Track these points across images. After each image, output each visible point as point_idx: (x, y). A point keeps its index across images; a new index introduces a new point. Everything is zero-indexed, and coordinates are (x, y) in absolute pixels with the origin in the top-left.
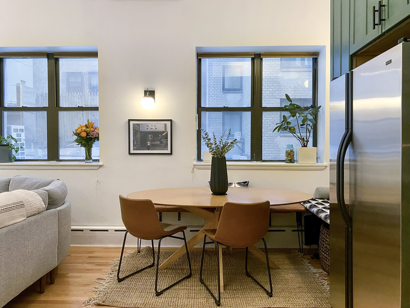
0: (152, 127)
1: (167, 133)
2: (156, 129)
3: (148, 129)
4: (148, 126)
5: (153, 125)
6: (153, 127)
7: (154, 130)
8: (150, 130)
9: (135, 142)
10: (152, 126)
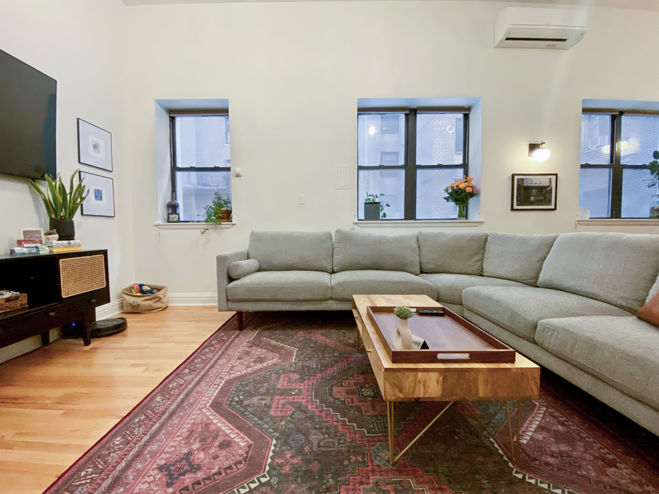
0: (536, 182)
1: (552, 188)
2: (540, 183)
3: (532, 183)
4: (532, 181)
5: (538, 180)
6: (538, 182)
7: (538, 185)
8: (534, 185)
9: (518, 198)
10: (536, 180)
